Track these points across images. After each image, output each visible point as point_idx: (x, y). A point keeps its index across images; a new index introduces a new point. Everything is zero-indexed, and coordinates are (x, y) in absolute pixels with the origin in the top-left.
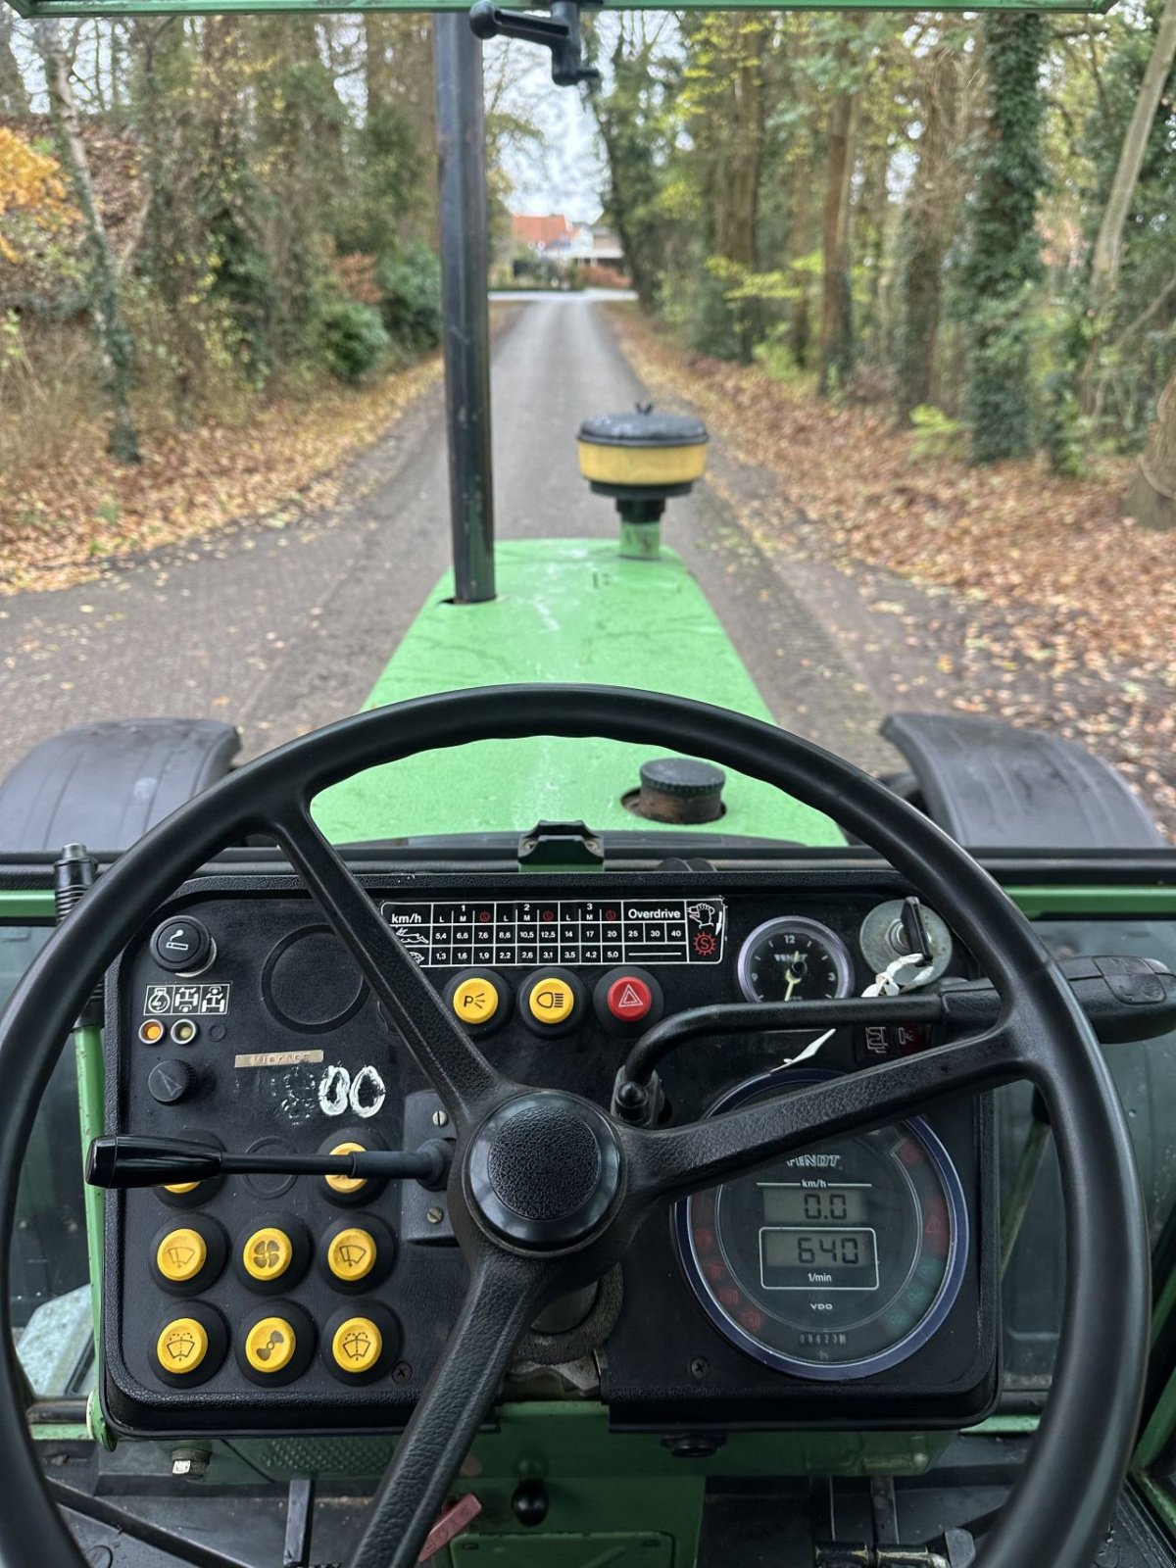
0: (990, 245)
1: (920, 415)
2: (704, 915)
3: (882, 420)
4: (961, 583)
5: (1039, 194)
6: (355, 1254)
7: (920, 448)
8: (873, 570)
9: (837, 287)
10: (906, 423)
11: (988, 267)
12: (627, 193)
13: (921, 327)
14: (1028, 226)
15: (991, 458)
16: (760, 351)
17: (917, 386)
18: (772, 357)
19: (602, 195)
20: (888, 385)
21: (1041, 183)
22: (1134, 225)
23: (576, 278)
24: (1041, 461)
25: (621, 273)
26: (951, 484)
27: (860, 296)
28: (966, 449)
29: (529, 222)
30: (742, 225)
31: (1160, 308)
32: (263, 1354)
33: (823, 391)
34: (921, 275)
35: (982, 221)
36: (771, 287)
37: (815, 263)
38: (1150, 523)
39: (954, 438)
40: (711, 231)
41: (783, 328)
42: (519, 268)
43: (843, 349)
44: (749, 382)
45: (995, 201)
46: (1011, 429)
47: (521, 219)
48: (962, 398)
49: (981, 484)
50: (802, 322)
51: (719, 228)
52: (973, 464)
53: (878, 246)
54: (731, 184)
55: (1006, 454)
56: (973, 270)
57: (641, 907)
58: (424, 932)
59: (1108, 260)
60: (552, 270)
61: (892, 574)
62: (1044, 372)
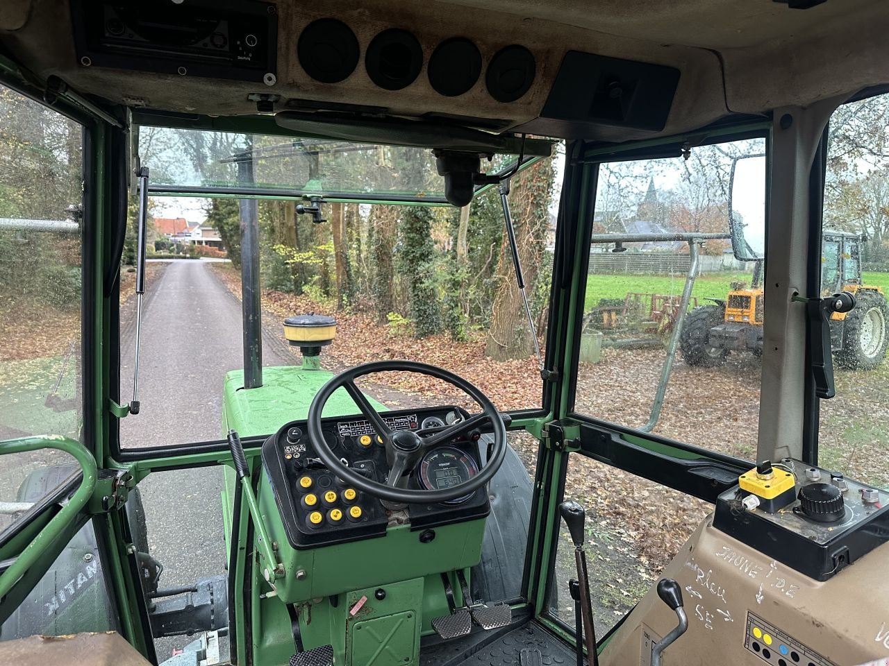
0: (412, 243)
1: (391, 316)
2: (412, 419)
3: (372, 319)
4: (422, 390)
5: (431, 222)
6: (351, 494)
7: (393, 331)
8: (381, 387)
9: (342, 259)
10: (384, 320)
11: (413, 252)
12: (223, 210)
13: (385, 277)
14: (428, 235)
15: (426, 334)
16: (305, 288)
17: (386, 304)
18: (312, 291)
19: (208, 211)
20: (372, 303)
21: (431, 218)
22: (471, 233)
23: (194, 252)
24: (447, 334)
25: (220, 249)
26: (409, 347)
27: (354, 264)
28: (413, 330)
29: (164, 222)
30: (290, 229)
31: (486, 268)
32: (336, 516)
33: (340, 307)
34: (382, 254)
35: (407, 233)
36: (308, 258)
37: (330, 247)
38: (497, 358)
39: (407, 326)
40: (273, 230)
41: (316, 277)
42: (159, 246)
43: (348, 287)
44: (302, 303)
45: (412, 225)
46: (432, 321)
47: (160, 220)
48: (408, 308)
49: (423, 346)
50: (326, 274)
51: (277, 229)
52: (417, 338)
53: (358, 240)
54: (282, 209)
55: (432, 332)
56: (406, 254)
57: (398, 419)
58: (349, 429)
59: (462, 249)
60: (180, 247)
61: (390, 388)
62: (442, 295)
